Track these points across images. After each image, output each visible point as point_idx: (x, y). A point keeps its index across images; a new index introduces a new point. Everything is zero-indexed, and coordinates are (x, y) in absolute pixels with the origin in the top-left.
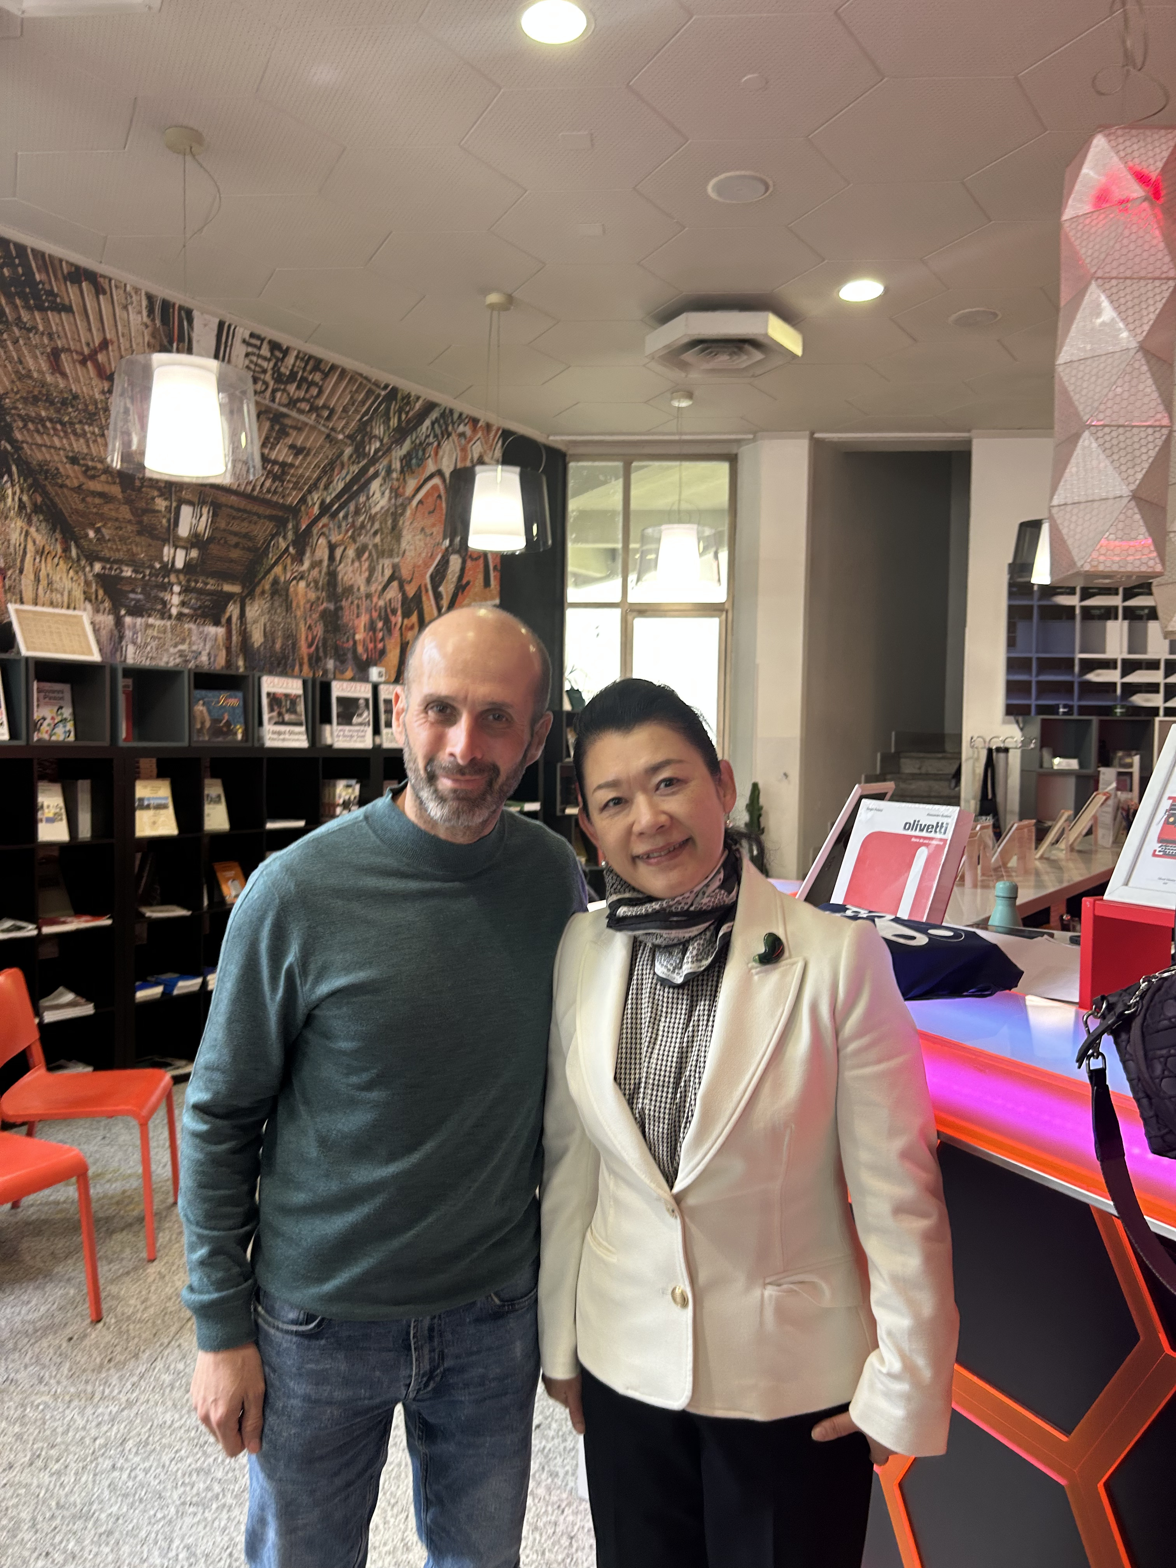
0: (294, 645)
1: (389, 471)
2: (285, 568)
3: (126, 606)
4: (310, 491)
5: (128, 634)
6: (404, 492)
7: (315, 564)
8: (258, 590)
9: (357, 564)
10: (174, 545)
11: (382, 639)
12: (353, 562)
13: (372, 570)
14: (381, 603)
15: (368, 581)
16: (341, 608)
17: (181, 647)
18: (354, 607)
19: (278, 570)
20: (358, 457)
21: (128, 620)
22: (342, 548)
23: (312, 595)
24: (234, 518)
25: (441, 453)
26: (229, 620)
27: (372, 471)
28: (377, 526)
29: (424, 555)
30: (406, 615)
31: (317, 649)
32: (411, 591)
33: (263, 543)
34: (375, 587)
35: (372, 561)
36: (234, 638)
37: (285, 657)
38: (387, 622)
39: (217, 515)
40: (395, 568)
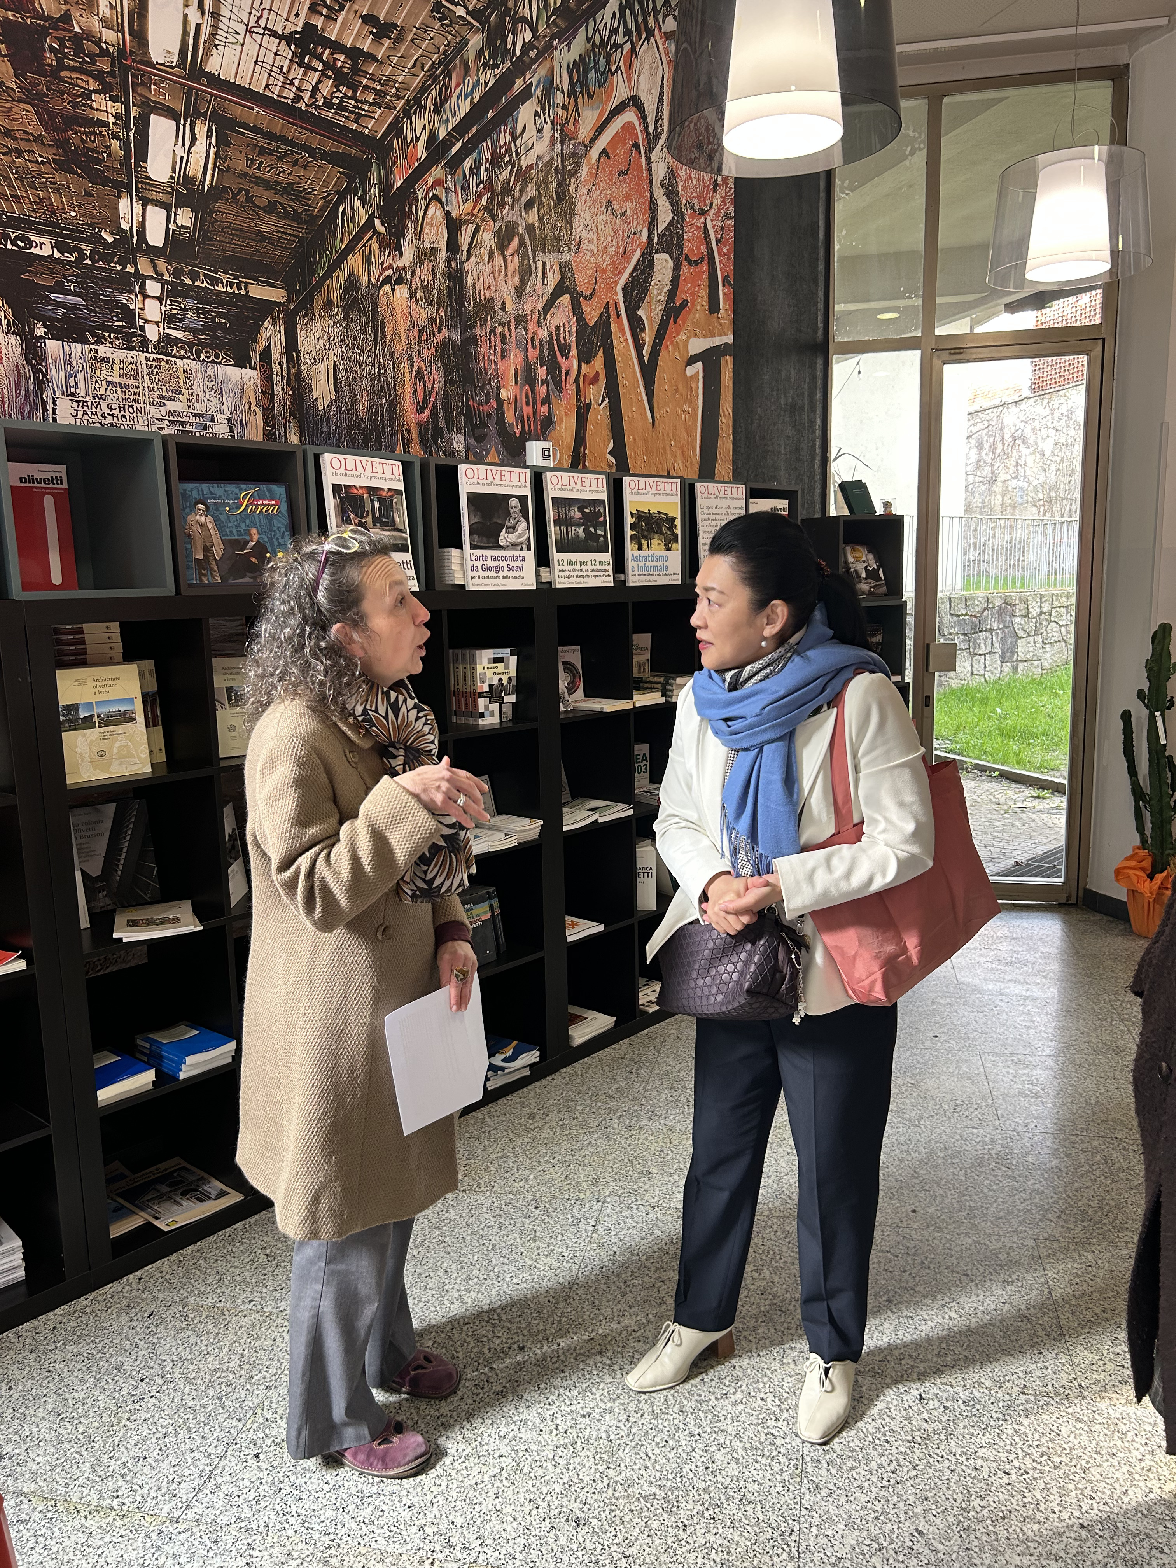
0: (393, 405)
1: (550, 88)
2: (368, 260)
3: (44, 320)
4: (407, 113)
5: (56, 376)
6: (577, 132)
7: (425, 256)
8: (319, 300)
9: (498, 260)
10: (140, 198)
11: (546, 400)
12: (491, 254)
13: (525, 273)
14: (543, 333)
15: (520, 291)
16: (474, 340)
17: (171, 406)
18: (496, 340)
19: (354, 262)
20: (493, 56)
21: (52, 346)
22: (471, 228)
23: (422, 314)
24: (262, 151)
25: (636, 65)
26: (266, 355)
27: (519, 85)
28: (531, 191)
29: (612, 250)
30: (585, 357)
31: (434, 414)
32: (592, 313)
33: (323, 209)
34: (532, 304)
35: (525, 255)
36: (278, 390)
37: (378, 430)
38: (553, 367)
39: (228, 144)
40: (565, 269)
